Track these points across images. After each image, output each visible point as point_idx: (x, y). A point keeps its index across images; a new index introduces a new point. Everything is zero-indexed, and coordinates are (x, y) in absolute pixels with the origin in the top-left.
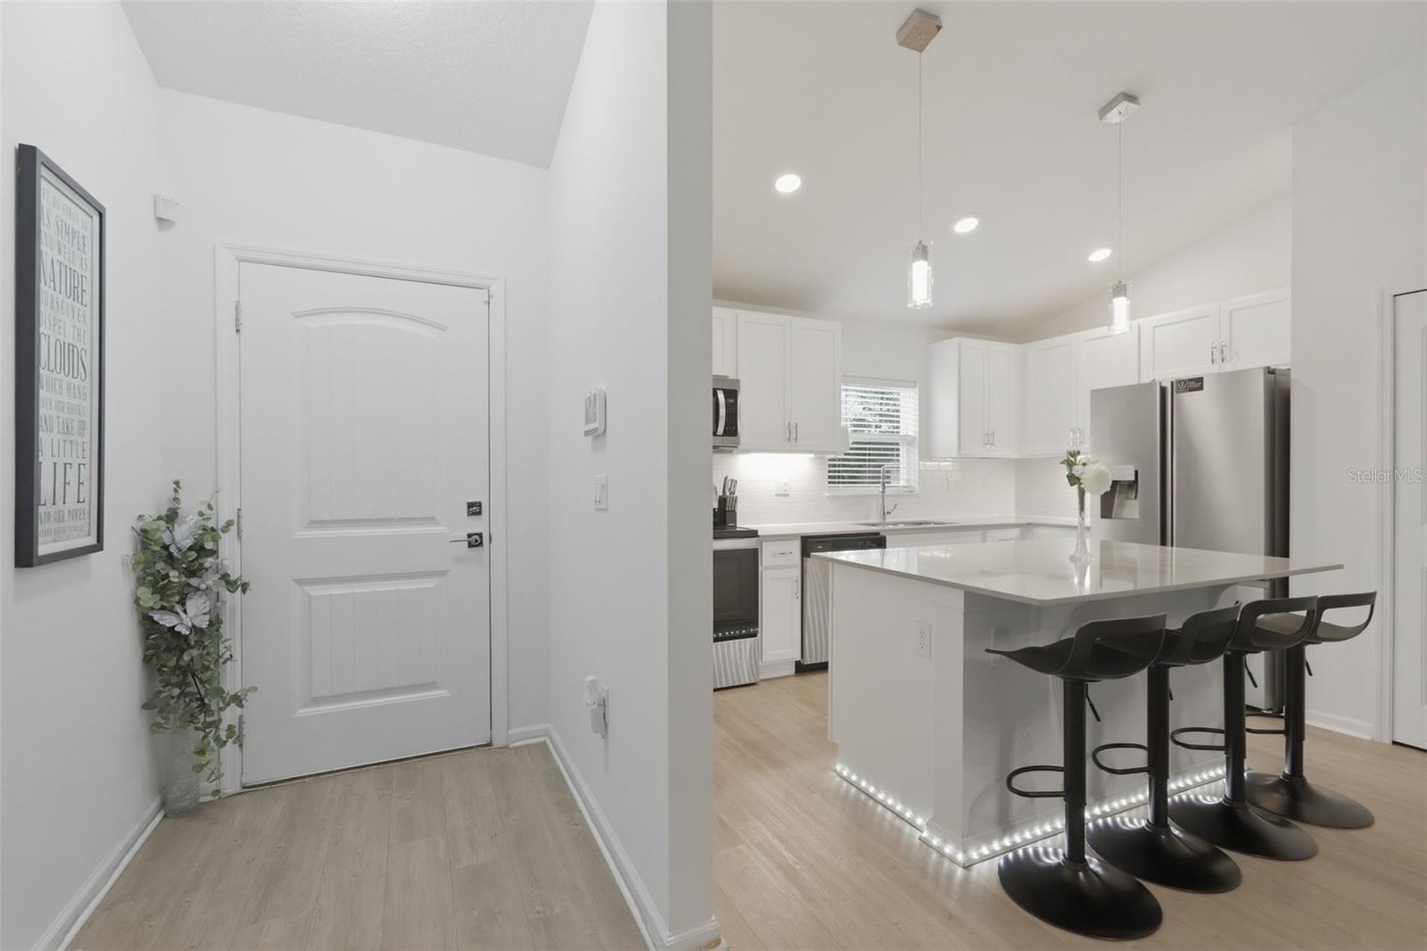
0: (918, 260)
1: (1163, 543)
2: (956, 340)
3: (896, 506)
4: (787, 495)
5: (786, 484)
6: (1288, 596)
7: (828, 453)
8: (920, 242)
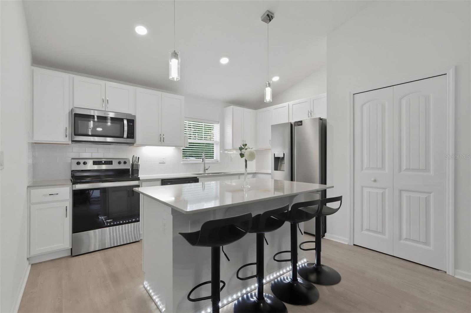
0: (173, 58)
1: (292, 179)
2: (232, 107)
3: (209, 167)
4: (164, 163)
5: (164, 159)
6: (326, 197)
7: (182, 146)
8: (175, 51)
